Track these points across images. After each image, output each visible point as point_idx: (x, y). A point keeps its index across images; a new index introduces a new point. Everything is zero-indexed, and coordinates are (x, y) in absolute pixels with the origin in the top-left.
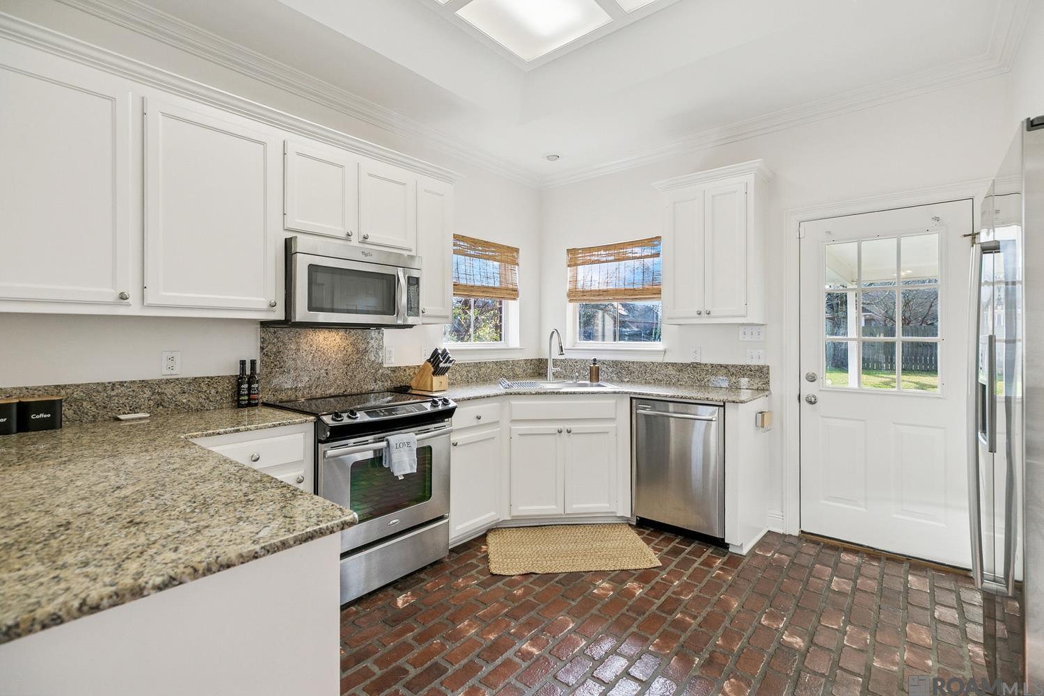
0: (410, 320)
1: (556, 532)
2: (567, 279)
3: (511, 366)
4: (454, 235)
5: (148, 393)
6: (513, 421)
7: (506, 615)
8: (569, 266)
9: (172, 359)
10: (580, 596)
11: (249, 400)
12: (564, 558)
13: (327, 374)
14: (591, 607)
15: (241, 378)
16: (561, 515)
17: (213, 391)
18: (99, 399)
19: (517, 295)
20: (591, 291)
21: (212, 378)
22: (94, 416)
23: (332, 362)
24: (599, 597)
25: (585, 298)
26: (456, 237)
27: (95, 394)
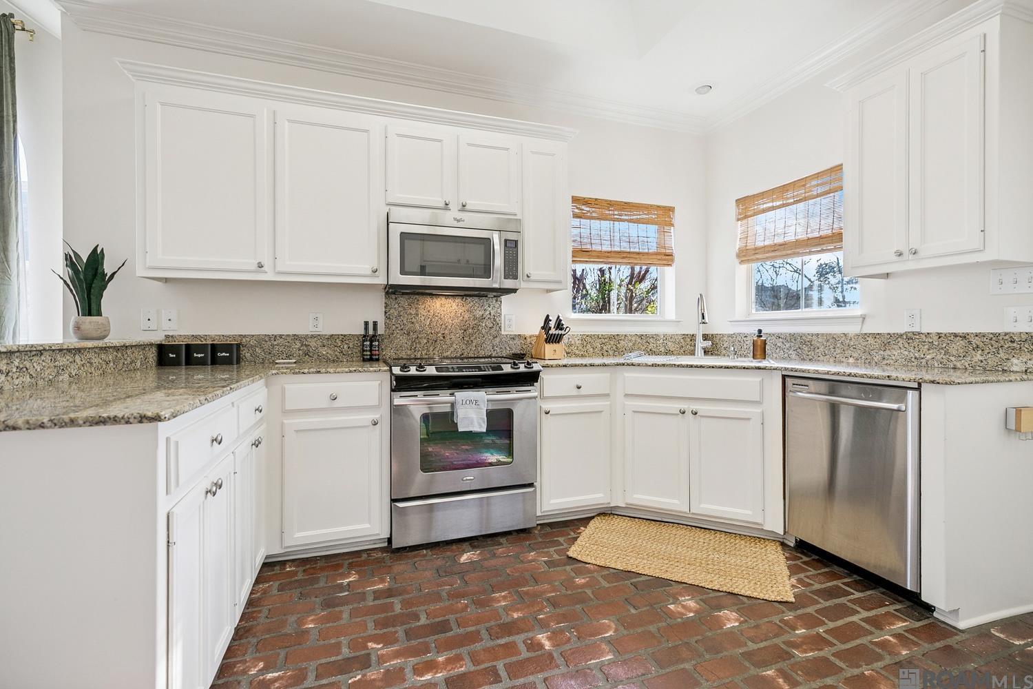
0: (509, 284)
1: (674, 532)
2: (737, 236)
3: (661, 341)
4: (573, 197)
5: (299, 345)
6: (626, 395)
7: (548, 600)
8: (738, 220)
9: (316, 319)
10: (646, 606)
11: (371, 355)
12: (661, 561)
13: (444, 337)
14: (651, 623)
15: (364, 336)
16: (685, 513)
17: (346, 346)
18: (266, 346)
19: (672, 260)
20: (765, 247)
21: (345, 336)
22: (263, 359)
23: (449, 327)
24: (671, 614)
25: (757, 256)
26: (575, 200)
27: (263, 343)
